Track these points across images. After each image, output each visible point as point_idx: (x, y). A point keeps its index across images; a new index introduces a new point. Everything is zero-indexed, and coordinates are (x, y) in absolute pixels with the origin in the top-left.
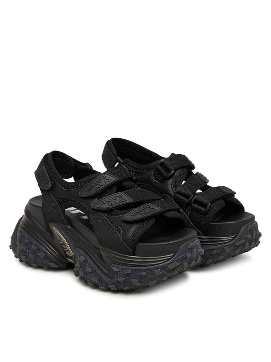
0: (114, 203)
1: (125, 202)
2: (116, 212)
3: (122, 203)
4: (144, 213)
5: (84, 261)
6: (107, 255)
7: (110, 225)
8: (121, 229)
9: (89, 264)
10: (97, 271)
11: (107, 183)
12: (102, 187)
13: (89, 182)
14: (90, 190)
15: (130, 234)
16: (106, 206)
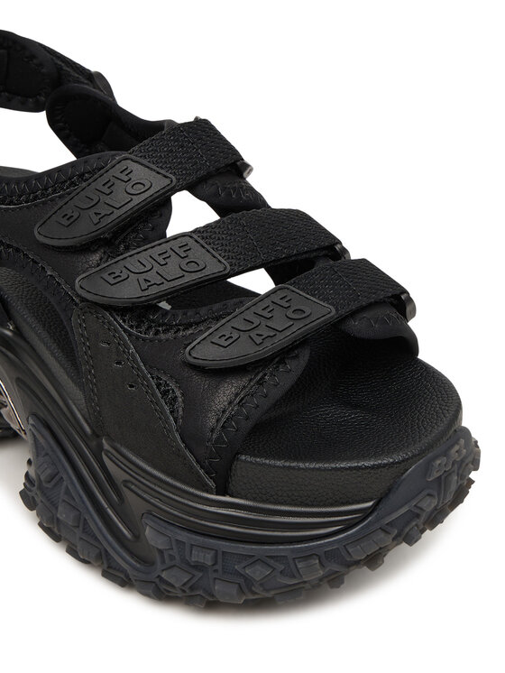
0: (159, 280)
1: (199, 275)
2: (166, 313)
3: (188, 278)
4: (266, 333)
5: (52, 478)
6: (128, 477)
7: (139, 369)
8: (178, 393)
9: (67, 492)
10: (92, 526)
11: (137, 200)
12: (117, 213)
13: (73, 184)
14: (73, 221)
15: (212, 422)
16: (129, 291)
